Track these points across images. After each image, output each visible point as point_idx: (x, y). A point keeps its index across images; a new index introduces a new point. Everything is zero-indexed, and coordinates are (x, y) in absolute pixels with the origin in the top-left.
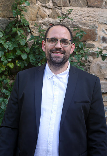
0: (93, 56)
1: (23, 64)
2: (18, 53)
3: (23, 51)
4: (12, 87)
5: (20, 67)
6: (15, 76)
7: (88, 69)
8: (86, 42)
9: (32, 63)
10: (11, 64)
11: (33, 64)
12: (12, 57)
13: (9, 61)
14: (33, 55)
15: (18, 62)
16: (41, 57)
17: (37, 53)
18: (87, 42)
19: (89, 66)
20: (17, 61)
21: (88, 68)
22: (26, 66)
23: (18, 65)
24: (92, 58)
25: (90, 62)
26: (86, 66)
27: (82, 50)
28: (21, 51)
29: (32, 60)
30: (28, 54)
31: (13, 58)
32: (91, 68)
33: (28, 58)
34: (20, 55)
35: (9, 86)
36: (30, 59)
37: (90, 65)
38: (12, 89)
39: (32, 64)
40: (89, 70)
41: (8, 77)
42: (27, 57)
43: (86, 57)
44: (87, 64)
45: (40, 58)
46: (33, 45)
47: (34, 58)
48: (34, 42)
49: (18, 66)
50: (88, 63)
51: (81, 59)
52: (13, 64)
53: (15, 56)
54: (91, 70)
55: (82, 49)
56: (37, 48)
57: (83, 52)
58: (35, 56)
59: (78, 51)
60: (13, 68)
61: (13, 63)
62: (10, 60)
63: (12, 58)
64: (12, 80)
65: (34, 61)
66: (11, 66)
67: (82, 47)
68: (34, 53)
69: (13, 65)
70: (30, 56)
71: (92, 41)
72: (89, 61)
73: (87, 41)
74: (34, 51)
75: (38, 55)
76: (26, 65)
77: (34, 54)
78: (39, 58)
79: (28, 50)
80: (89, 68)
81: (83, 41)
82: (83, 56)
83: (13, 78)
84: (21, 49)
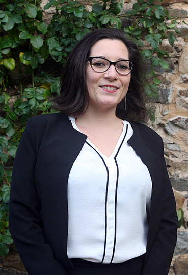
0: (184, 35)
1: (35, 59)
2: (23, 35)
3: (34, 31)
4: (14, 112)
5: (29, 66)
6: (20, 87)
7: (175, 66)
8: (168, 7)
9: (55, 57)
10: (9, 62)
11: (57, 59)
12: (10, 45)
13: (5, 55)
14: (55, 39)
15: (24, 55)
16: (74, 43)
17: (64, 35)
18: (172, 6)
19: (177, 59)
20: (21, 54)
21: (175, 63)
22: (42, 63)
23: (25, 62)
24: (183, 39)
25: (180, 49)
26: (172, 59)
27: (161, 24)
28: (30, 32)
29: (54, 49)
30: (45, 38)
31: (14, 47)
32: (180, 63)
33: (45, 45)
34: (28, 40)
35: (8, 110)
36: (50, 48)
37: (178, 57)
38: (14, 115)
39: (54, 59)
40: (178, 66)
41: (6, 89)
42: (42, 44)
43: (172, 38)
44: (173, 53)
45: (72, 45)
46: (53, 16)
47: (58, 45)
48: (57, 10)
49: (25, 65)
50: (175, 52)
51: (161, 43)
52: (13, 61)
53: (17, 42)
54: (181, 67)
55: (162, 20)
56: (63, 23)
57: (164, 28)
58: (60, 41)
59: (153, 27)
60: (14, 69)
61: (13, 59)
62: (6, 52)
63: (11, 48)
64: (14, 97)
65: (59, 51)
66: (11, 64)
67: (160, 16)
68: (58, 34)
69: (14, 64)
70: (48, 42)
71: (181, 4)
72: (176, 48)
73: (172, 4)
74: (58, 30)
75: (66, 37)
76: (42, 61)
77: (58, 37)
78: (69, 45)
79: (43, 27)
80: (177, 63)
81: (162, 5)
82: (163, 38)
83: (17, 91)
84: (29, 27)
